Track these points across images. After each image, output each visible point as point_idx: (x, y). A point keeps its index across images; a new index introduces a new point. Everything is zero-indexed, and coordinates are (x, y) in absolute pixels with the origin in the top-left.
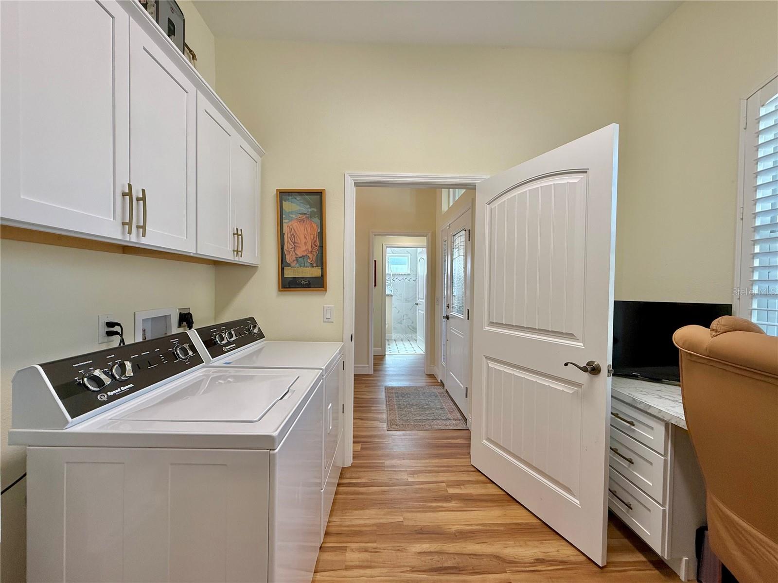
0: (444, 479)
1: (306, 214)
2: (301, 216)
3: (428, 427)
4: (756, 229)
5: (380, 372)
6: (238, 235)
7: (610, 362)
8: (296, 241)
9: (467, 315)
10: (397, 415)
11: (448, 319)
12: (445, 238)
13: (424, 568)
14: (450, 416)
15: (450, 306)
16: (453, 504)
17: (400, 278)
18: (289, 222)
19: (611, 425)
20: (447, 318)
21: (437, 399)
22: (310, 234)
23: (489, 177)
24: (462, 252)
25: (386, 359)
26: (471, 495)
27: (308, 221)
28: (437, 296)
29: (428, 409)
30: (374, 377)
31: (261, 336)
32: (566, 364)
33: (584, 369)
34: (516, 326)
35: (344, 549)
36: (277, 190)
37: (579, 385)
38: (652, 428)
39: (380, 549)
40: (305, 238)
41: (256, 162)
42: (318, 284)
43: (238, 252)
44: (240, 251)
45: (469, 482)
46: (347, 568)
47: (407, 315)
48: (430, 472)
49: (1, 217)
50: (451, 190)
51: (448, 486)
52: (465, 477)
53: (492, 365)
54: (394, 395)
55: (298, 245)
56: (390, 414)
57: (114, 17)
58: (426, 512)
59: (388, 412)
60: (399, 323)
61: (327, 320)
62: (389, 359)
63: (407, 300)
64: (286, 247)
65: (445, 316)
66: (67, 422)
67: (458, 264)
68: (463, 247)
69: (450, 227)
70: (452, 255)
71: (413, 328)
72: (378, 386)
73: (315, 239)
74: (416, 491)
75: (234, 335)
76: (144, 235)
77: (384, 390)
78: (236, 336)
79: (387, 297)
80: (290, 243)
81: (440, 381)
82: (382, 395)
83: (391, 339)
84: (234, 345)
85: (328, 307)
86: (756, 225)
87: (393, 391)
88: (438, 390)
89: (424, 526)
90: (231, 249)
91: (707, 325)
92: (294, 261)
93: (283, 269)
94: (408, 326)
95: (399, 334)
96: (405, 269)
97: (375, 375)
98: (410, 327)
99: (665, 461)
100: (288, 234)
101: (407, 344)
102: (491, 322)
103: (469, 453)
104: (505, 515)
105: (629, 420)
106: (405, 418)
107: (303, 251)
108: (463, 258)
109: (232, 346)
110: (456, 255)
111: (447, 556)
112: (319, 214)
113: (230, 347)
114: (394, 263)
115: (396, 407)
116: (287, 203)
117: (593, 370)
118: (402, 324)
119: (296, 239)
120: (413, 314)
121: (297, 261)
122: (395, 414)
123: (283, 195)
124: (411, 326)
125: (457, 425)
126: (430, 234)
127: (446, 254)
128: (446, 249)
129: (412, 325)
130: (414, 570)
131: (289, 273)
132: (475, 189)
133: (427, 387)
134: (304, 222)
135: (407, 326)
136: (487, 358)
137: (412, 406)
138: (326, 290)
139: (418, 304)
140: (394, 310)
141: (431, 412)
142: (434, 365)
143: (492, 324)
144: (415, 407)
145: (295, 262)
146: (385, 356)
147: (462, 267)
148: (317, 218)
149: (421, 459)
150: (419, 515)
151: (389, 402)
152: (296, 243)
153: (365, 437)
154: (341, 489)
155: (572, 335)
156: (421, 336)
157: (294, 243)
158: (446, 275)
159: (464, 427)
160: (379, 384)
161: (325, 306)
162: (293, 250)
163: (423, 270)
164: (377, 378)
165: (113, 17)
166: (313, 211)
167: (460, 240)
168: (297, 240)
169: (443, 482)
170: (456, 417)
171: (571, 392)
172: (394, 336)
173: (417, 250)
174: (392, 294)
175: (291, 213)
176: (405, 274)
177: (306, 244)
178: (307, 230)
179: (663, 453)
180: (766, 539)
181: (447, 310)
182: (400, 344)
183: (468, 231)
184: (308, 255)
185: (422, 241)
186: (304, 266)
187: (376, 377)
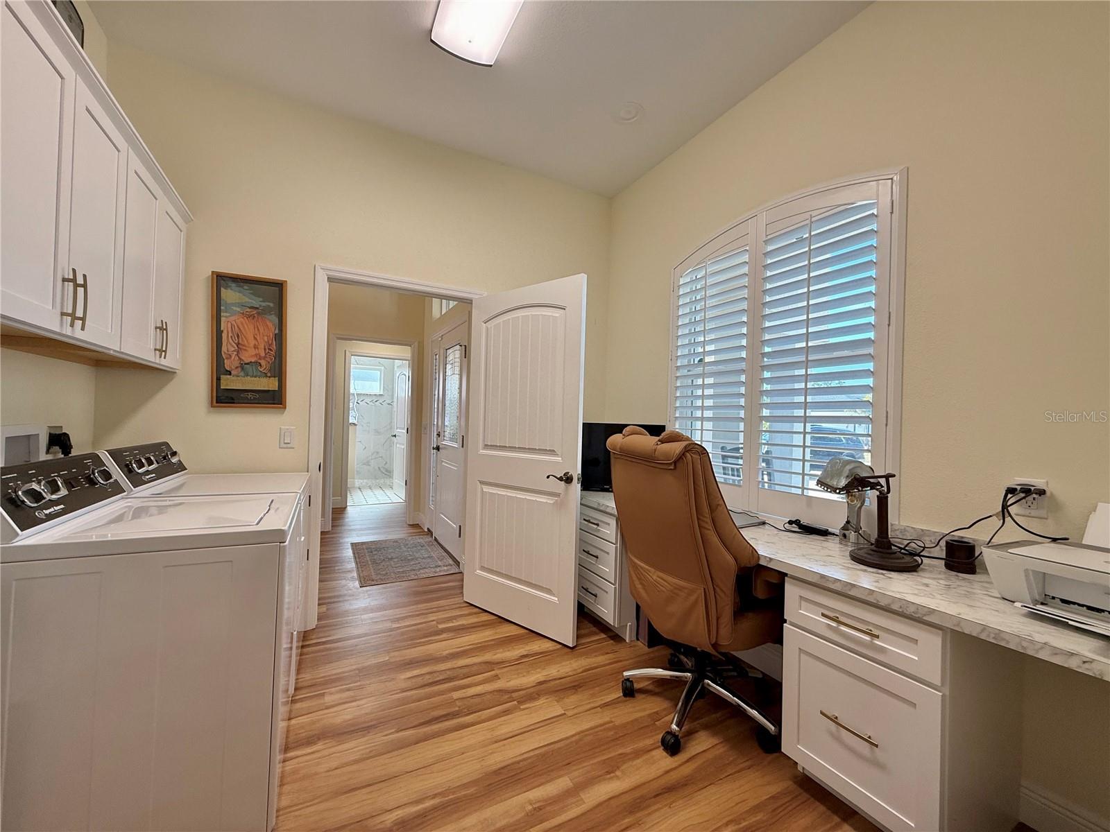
0: (434, 618)
1: (257, 308)
2: (248, 310)
3: (413, 577)
4: (678, 368)
5: (340, 528)
6: (162, 328)
7: (579, 471)
8: (240, 342)
9: (461, 442)
10: (372, 571)
11: (439, 450)
12: (436, 350)
13: (415, 687)
14: (440, 563)
15: (442, 434)
16: (444, 636)
17: (368, 400)
18: (230, 316)
19: (580, 529)
20: (438, 448)
21: (424, 548)
22: (264, 336)
23: (485, 294)
24: (457, 370)
25: (349, 512)
26: (463, 625)
27: (260, 318)
28: (423, 423)
29: (412, 559)
30: (333, 534)
31: (181, 467)
32: (548, 477)
33: (561, 479)
34: (509, 447)
35: (323, 695)
36: (213, 272)
37: (557, 495)
38: (609, 524)
39: (364, 685)
40: (255, 339)
41: (181, 231)
42: (274, 399)
43: (162, 351)
44: (164, 351)
45: (461, 616)
46: (327, 708)
47: (378, 453)
48: (418, 615)
49: (2, 315)
50: (444, 301)
51: (438, 623)
52: (458, 613)
53: (486, 489)
54: (366, 551)
55: (244, 348)
56: (363, 571)
57: (64, 79)
58: (415, 647)
59: (360, 569)
60: (364, 464)
61: (285, 446)
62: (350, 511)
63: (377, 432)
64: (224, 349)
65: (435, 446)
66: (18, 535)
67: (452, 384)
68: (458, 364)
69: (442, 339)
70: (445, 372)
71: (387, 471)
72: (340, 543)
73: (270, 342)
74: (402, 634)
75: (155, 462)
76: (83, 329)
77: (350, 547)
78: (158, 463)
79: (350, 427)
80: (231, 344)
81: (426, 530)
82: (349, 553)
83: (354, 487)
84: (154, 475)
85: (288, 429)
86: (678, 365)
87: (364, 547)
88: (425, 540)
89: (414, 658)
90: (152, 347)
91: (621, 433)
92: (237, 368)
93: (218, 379)
94: (379, 468)
95: (365, 481)
96: (375, 388)
97: (334, 531)
98: (382, 469)
99: (616, 547)
100: (228, 332)
101: (378, 492)
102: (486, 445)
103: (462, 593)
104: (496, 633)
105: (596, 522)
106: (384, 572)
107: (252, 356)
108: (458, 376)
109: (152, 476)
110: (449, 372)
111: (438, 673)
112: (277, 311)
113: (149, 476)
114: (358, 378)
115: (370, 563)
116: (229, 291)
117: (568, 479)
118: (369, 465)
119: (240, 340)
120: (386, 450)
121: (243, 369)
122: (370, 570)
123: (221, 280)
124: (384, 468)
125: (448, 570)
126: (416, 344)
127: (437, 371)
128: (437, 364)
129: (386, 467)
130: (404, 691)
131: (229, 383)
132: (472, 303)
133: (410, 538)
134: (253, 319)
135: (377, 468)
136: (482, 483)
137: (392, 558)
138: (285, 408)
139: (395, 436)
140: (359, 447)
141: (417, 562)
142: (419, 511)
143: (486, 446)
144: (396, 560)
145: (239, 369)
146: (346, 508)
147: (457, 388)
148: (273, 316)
149: (410, 606)
150: (407, 651)
151: (359, 558)
152: (242, 345)
153: (330, 598)
154: (305, 650)
155: (554, 451)
156: (399, 479)
157: (238, 344)
158: (436, 396)
159: (457, 571)
160: (341, 541)
161: (283, 427)
162: (235, 353)
163: (403, 389)
164: (337, 535)
165: (62, 78)
166: (269, 306)
167: (455, 355)
168: (242, 340)
169: (434, 621)
170: (447, 564)
171: (552, 502)
172: (358, 483)
173: (394, 362)
174: (355, 422)
175: (233, 304)
176: (375, 395)
177: (256, 347)
178: (258, 329)
179: (614, 542)
180: (647, 567)
181: (437, 439)
182: (368, 493)
183: (464, 347)
184: (259, 361)
185: (406, 352)
186: (252, 376)
187: (336, 533)
